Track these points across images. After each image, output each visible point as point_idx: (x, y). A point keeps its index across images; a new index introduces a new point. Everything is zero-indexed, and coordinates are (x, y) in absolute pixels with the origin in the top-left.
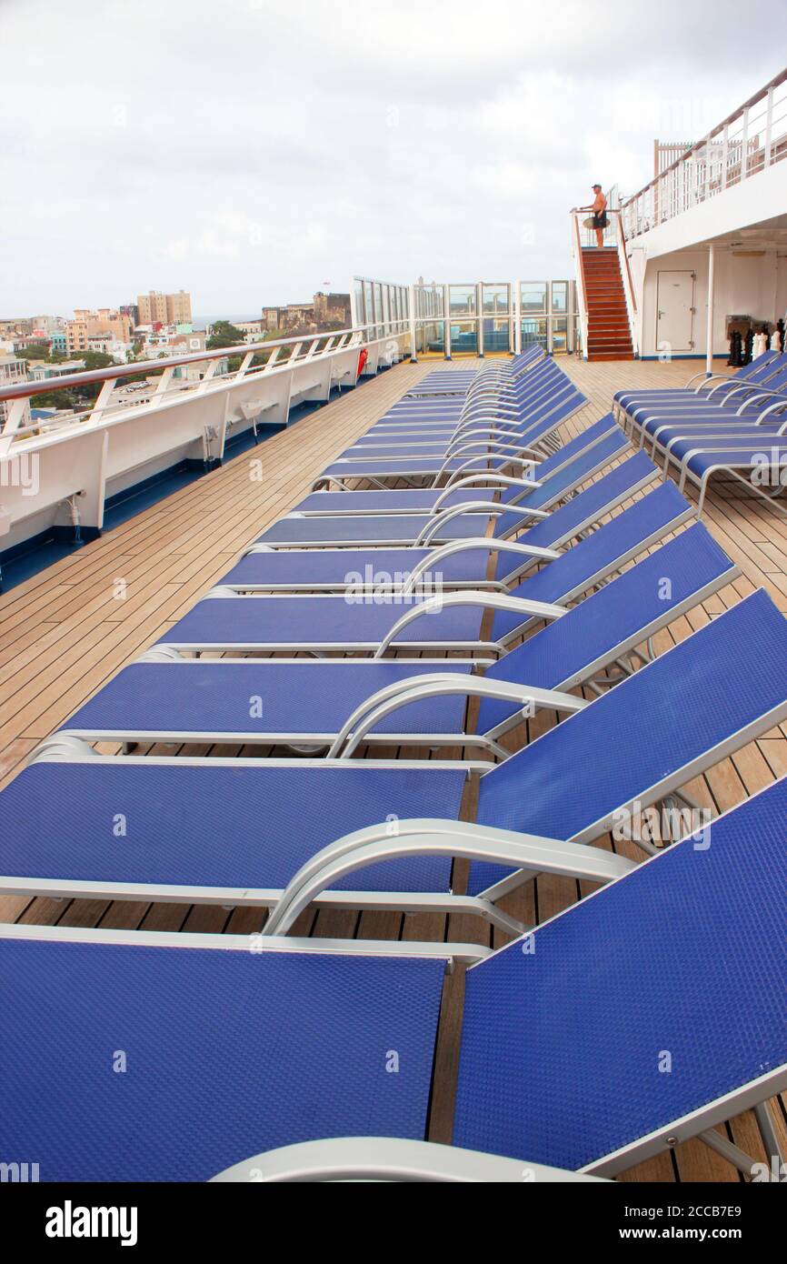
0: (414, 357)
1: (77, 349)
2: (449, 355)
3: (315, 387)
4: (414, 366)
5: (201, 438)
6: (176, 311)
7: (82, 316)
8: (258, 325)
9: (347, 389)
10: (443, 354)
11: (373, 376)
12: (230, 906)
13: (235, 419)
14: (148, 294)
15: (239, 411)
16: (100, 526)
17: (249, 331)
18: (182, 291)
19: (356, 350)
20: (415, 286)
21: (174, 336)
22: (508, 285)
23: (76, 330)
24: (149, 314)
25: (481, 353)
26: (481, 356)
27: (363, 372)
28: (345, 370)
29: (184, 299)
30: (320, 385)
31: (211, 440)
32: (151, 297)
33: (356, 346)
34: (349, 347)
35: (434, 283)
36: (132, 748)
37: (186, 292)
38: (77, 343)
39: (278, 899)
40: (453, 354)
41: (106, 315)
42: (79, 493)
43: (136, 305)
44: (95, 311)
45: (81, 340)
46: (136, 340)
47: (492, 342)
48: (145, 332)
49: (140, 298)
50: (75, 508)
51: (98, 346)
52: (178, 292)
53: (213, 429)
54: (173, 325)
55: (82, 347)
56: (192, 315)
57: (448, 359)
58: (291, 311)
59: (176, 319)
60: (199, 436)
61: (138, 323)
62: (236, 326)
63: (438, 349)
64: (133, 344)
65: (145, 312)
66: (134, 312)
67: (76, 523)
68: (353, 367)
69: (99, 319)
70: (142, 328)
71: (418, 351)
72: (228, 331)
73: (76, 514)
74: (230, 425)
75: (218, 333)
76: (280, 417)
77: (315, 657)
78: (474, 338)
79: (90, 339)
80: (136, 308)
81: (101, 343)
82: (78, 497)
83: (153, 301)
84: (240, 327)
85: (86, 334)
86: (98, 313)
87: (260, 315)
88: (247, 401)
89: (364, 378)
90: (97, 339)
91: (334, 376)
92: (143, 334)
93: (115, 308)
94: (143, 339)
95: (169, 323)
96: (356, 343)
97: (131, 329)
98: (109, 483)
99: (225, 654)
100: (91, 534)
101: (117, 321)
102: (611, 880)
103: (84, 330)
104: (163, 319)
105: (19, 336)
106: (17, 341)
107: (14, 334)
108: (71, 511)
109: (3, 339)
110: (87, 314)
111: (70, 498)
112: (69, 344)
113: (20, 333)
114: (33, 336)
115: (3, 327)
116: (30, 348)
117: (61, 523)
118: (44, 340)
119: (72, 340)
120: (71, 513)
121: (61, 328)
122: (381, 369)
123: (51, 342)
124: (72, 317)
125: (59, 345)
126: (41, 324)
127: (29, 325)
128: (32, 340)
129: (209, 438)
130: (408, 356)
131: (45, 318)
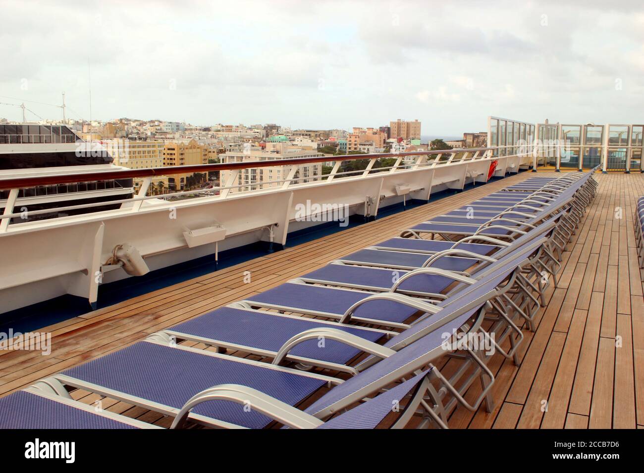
0: (535, 168)
1: (352, 149)
2: (558, 168)
3: (455, 181)
4: (534, 174)
5: (364, 203)
6: (412, 132)
7: (358, 131)
8: (460, 143)
10: (554, 168)
11: (501, 178)
13: (389, 194)
14: (397, 121)
15: (394, 190)
16: (284, 243)
17: (454, 146)
18: (417, 120)
19: (489, 160)
21: (409, 146)
23: (353, 139)
24: (396, 132)
25: (581, 168)
26: (580, 171)
27: (493, 174)
28: (480, 172)
29: (417, 124)
30: (459, 180)
31: (369, 205)
32: (398, 123)
33: (489, 158)
34: (483, 159)
37: (419, 121)
38: (353, 146)
40: (561, 168)
41: (371, 132)
42: (276, 225)
43: (389, 126)
44: (365, 129)
45: (355, 145)
46: (387, 147)
48: (392, 143)
49: (392, 123)
50: (272, 232)
51: (364, 149)
52: (414, 121)
53: (371, 199)
54: (409, 140)
55: (355, 149)
56: (421, 135)
57: (558, 171)
58: (482, 136)
59: (411, 136)
61: (389, 137)
62: (447, 143)
63: (553, 164)
64: (384, 149)
65: (394, 131)
66: (387, 131)
67: (272, 240)
68: (486, 171)
69: (367, 133)
70: (391, 140)
71: (539, 165)
72: (442, 145)
73: (272, 236)
74: (383, 198)
75: (435, 146)
76: (425, 196)
78: (577, 159)
79: (360, 145)
80: (389, 129)
81: (366, 147)
82: (275, 227)
83: (399, 125)
84: (449, 144)
85: (359, 141)
86: (366, 130)
87: (462, 137)
88: (400, 185)
89: (493, 178)
90: (364, 145)
91: (469, 175)
92: (391, 144)
93: (377, 127)
94: (391, 147)
95: (407, 138)
96: (489, 154)
97: (384, 140)
98: (291, 224)
100: (278, 247)
101: (377, 135)
103: (357, 139)
104: (403, 135)
105: (321, 140)
106: (320, 142)
107: (318, 139)
108: (269, 233)
109: (312, 141)
110: (361, 130)
111: (270, 226)
112: (348, 146)
113: (322, 138)
114: (329, 140)
115: (312, 134)
116: (327, 147)
117: (264, 239)
118: (335, 143)
119: (350, 144)
120: (269, 234)
121: (344, 137)
122: (509, 174)
123: (338, 144)
124: (352, 131)
125: (342, 146)
126: (334, 134)
127: (327, 134)
128: (328, 143)
129: (369, 203)
130: (531, 168)
131: (337, 131)
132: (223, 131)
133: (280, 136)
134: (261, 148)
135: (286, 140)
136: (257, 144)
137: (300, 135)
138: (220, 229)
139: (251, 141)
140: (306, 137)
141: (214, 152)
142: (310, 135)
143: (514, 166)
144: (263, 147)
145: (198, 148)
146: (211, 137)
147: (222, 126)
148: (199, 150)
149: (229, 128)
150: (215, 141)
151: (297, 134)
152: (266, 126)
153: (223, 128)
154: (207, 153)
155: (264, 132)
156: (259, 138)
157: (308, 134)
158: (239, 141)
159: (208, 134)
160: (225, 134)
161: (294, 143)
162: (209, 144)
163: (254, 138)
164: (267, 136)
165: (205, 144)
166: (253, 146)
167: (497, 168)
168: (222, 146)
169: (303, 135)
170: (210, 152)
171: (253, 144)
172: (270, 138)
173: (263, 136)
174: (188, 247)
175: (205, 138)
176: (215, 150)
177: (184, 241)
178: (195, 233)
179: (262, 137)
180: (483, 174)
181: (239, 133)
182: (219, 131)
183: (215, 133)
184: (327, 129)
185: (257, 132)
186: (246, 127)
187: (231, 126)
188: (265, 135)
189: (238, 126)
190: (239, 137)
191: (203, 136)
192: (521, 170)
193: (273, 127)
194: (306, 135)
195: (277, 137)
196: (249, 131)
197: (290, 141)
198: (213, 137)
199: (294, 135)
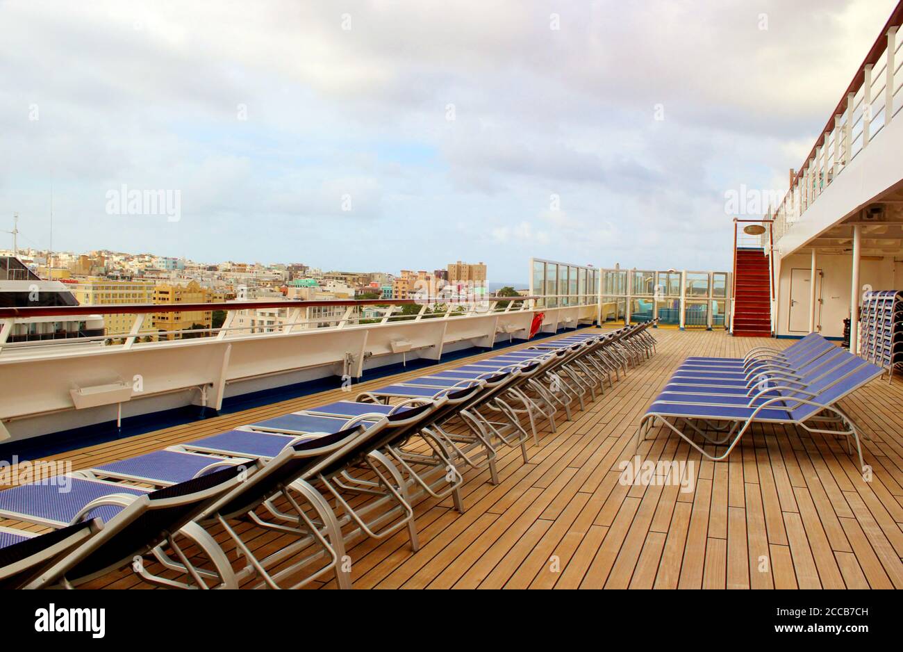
0: (599, 323)
1: (399, 298)
2: (628, 324)
4: (598, 329)
5: (342, 362)
6: (475, 273)
7: (406, 275)
9: (517, 341)
10: (623, 323)
11: (551, 335)
13: (379, 350)
14: (456, 263)
15: (388, 347)
16: (218, 409)
17: (527, 298)
18: (481, 263)
19: (530, 312)
20: (607, 272)
22: (681, 274)
23: (400, 285)
24: (455, 278)
27: (538, 330)
28: (519, 327)
29: (482, 268)
32: (458, 266)
33: (531, 310)
34: (520, 311)
37: (484, 264)
38: (400, 294)
40: (632, 324)
41: (423, 276)
42: (211, 385)
43: (447, 270)
44: (416, 272)
45: (403, 292)
47: (668, 316)
49: (450, 266)
50: (204, 394)
52: (478, 264)
53: (352, 357)
55: (403, 297)
56: (486, 281)
60: (341, 360)
62: (518, 292)
65: (452, 274)
66: (444, 275)
67: (204, 404)
68: (528, 325)
69: (418, 278)
71: (603, 322)
72: (512, 295)
73: (204, 398)
76: (433, 355)
79: (409, 292)
80: (446, 273)
82: (209, 388)
83: (459, 268)
84: (521, 293)
85: (407, 288)
86: (418, 274)
88: (397, 340)
89: (539, 335)
91: (500, 330)
93: (431, 271)
98: (227, 384)
103: (406, 286)
105: (360, 285)
106: (358, 288)
107: (357, 284)
108: (201, 395)
109: (349, 287)
110: (411, 274)
111: (202, 386)
112: (394, 294)
113: (361, 283)
114: (370, 286)
115: (349, 278)
116: (367, 296)
117: (195, 403)
118: (377, 290)
119: (397, 292)
120: (201, 397)
121: (390, 282)
123: (381, 292)
124: (399, 275)
125: (386, 294)
126: (377, 278)
127: (368, 278)
128: (369, 289)
129: (349, 362)
130: (595, 323)
131: (380, 274)
132: (234, 270)
133: (307, 279)
134: (282, 293)
135: (315, 284)
136: (277, 288)
137: (333, 278)
138: (124, 388)
139: (269, 285)
140: (341, 281)
141: (220, 298)
142: (345, 278)
144: (284, 292)
145: (200, 292)
146: (218, 279)
147: (234, 265)
148: (200, 295)
149: (242, 268)
150: (223, 283)
151: (329, 278)
152: (290, 265)
153: (234, 267)
154: (211, 298)
155: (287, 273)
156: (280, 281)
157: (343, 277)
158: (254, 285)
159: (213, 274)
160: (237, 275)
161: (325, 288)
162: (214, 287)
163: (274, 281)
164: (291, 279)
165: (209, 288)
166: (272, 291)
167: (544, 323)
168: (232, 290)
169: (337, 278)
170: (216, 297)
171: (272, 289)
172: (295, 281)
173: (286, 279)
174: (76, 410)
175: (210, 280)
176: (222, 296)
177: (72, 401)
178: (85, 392)
179: (284, 279)
180: (524, 329)
181: (254, 275)
182: (229, 270)
183: (223, 273)
184: (367, 271)
185: (278, 274)
186: (263, 267)
187: (245, 265)
188: (288, 278)
189: (253, 266)
190: (254, 280)
191: (208, 276)
192: (581, 326)
193: (299, 268)
194: (341, 279)
195: (303, 281)
196: (267, 272)
197: (321, 285)
198: (220, 278)
199: (325, 278)
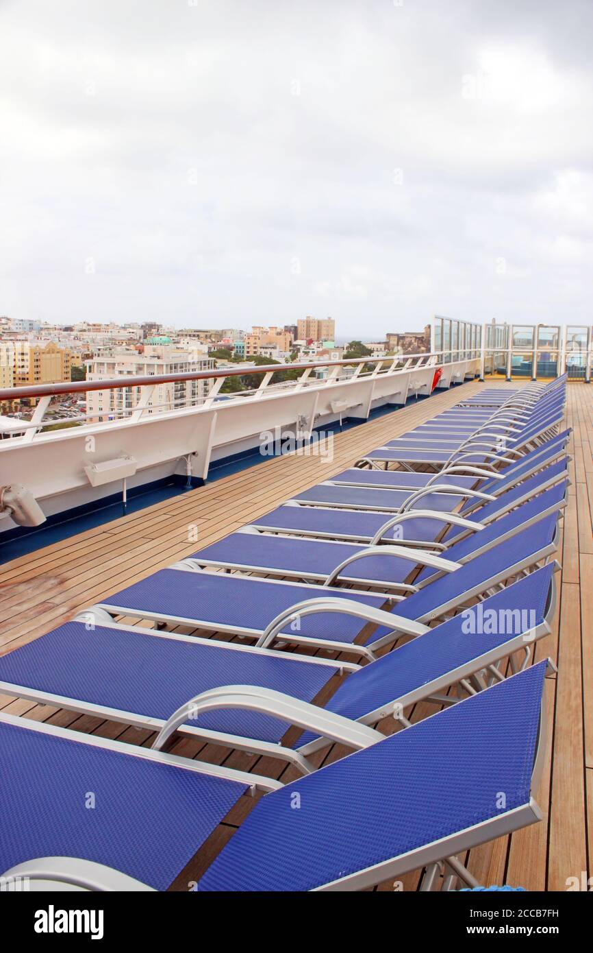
0: (482, 377)
1: (251, 354)
2: (509, 377)
3: (395, 394)
4: (481, 383)
5: (295, 423)
6: (324, 332)
7: (258, 331)
8: (382, 346)
9: (420, 397)
10: (504, 377)
11: (446, 389)
12: (140, 728)
13: (323, 412)
14: (305, 319)
15: (329, 407)
16: (205, 477)
17: (375, 349)
18: (329, 318)
19: (432, 369)
20: (487, 325)
21: (321, 349)
22: (559, 328)
23: (252, 341)
24: (305, 333)
25: (534, 377)
26: (534, 380)
27: (437, 386)
28: (423, 383)
29: (330, 323)
30: (400, 393)
31: (302, 426)
32: (307, 321)
33: (433, 366)
34: (426, 367)
35: (505, 323)
36: (162, 627)
37: (332, 319)
38: (252, 350)
39: (162, 726)
40: (513, 377)
41: (274, 331)
42: (194, 454)
43: (296, 325)
44: (266, 328)
45: (255, 348)
46: (294, 351)
47: (543, 370)
48: (300, 345)
49: (299, 321)
50: (189, 463)
51: (266, 353)
52: (326, 318)
53: (304, 418)
54: (321, 342)
55: (255, 353)
56: (335, 336)
57: (508, 380)
58: (407, 337)
59: (323, 338)
60: (293, 422)
61: (296, 339)
62: (366, 345)
63: (503, 372)
64: (291, 353)
65: (302, 331)
66: (294, 330)
67: (189, 474)
68: (429, 381)
69: (269, 334)
70: (298, 342)
71: (486, 373)
72: (360, 348)
73: (189, 467)
74: (318, 417)
75: (353, 350)
76: (363, 413)
77: (304, 582)
78: (530, 366)
79: (261, 348)
80: (296, 328)
81: (269, 351)
82: (193, 457)
83: (308, 323)
84: (369, 346)
85: (259, 344)
86: (269, 330)
87: (384, 339)
88: (336, 400)
89: (437, 390)
90: (266, 348)
91: (411, 387)
92: (299, 347)
93: (281, 327)
94: (298, 350)
95: (318, 340)
96: (432, 362)
97: (290, 342)
98: (215, 449)
99: (252, 573)
100: (198, 483)
101: (281, 336)
102: (361, 748)
103: (257, 341)
104: (314, 337)
105: (212, 342)
106: (211, 345)
107: (209, 340)
108: (186, 464)
109: (202, 343)
110: (261, 329)
111: (187, 456)
112: (246, 350)
113: (214, 340)
114: (222, 343)
115: (202, 335)
116: (219, 351)
117: (179, 472)
118: (229, 346)
119: (248, 347)
120: (186, 466)
121: (242, 338)
122: (454, 385)
123: (234, 348)
124: (250, 331)
125: (239, 350)
126: (229, 334)
127: (220, 335)
128: (221, 346)
129: (301, 424)
130: (477, 376)
131: (232, 331)
132: (89, 330)
133: (161, 337)
134: (137, 352)
135: (169, 342)
136: (132, 347)
137: (186, 335)
138: (129, 462)
139: (124, 344)
140: (194, 338)
141: (78, 357)
142: (198, 336)
143: (460, 375)
144: (140, 351)
145: (58, 352)
146: (74, 339)
147: (89, 325)
148: (59, 355)
149: (96, 328)
150: (79, 343)
151: (182, 335)
152: (144, 324)
153: (89, 327)
154: (69, 358)
155: (141, 332)
156: (134, 340)
157: (196, 334)
158: (110, 344)
159: (70, 335)
160: (92, 334)
161: (179, 346)
162: (71, 348)
163: (129, 340)
164: (145, 337)
165: (67, 348)
166: (128, 350)
167: (442, 378)
168: (88, 350)
169: (190, 336)
170: (73, 357)
171: (127, 347)
172: (149, 339)
173: (140, 337)
174: (91, 486)
175: (67, 340)
176: (80, 355)
177: (86, 477)
178: (100, 468)
179: (138, 338)
180: (425, 385)
181: (110, 334)
182: (84, 331)
183: (79, 333)
184: (219, 328)
185: (133, 333)
186: (117, 326)
187: (100, 325)
188: (142, 336)
189: (108, 325)
190: (110, 339)
191: (65, 337)
192: (467, 380)
193: (152, 326)
194: (194, 336)
195: (157, 339)
196: (122, 331)
197: (174, 343)
198: (76, 338)
199: (178, 335)
